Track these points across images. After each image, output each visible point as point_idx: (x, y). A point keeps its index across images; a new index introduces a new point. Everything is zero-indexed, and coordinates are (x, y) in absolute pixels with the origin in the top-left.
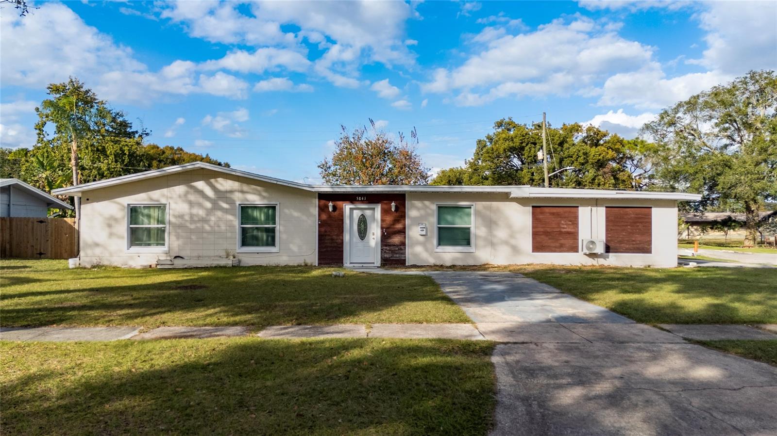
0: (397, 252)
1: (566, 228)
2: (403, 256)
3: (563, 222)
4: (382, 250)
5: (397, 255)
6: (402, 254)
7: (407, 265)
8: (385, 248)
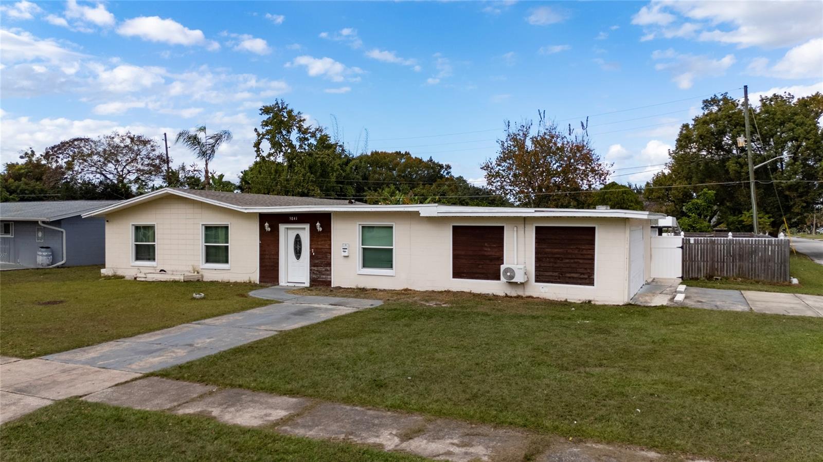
0: (324, 272)
1: (489, 251)
2: (329, 277)
3: (486, 244)
4: (310, 270)
5: (324, 276)
6: (328, 275)
7: (332, 286)
8: (313, 268)
